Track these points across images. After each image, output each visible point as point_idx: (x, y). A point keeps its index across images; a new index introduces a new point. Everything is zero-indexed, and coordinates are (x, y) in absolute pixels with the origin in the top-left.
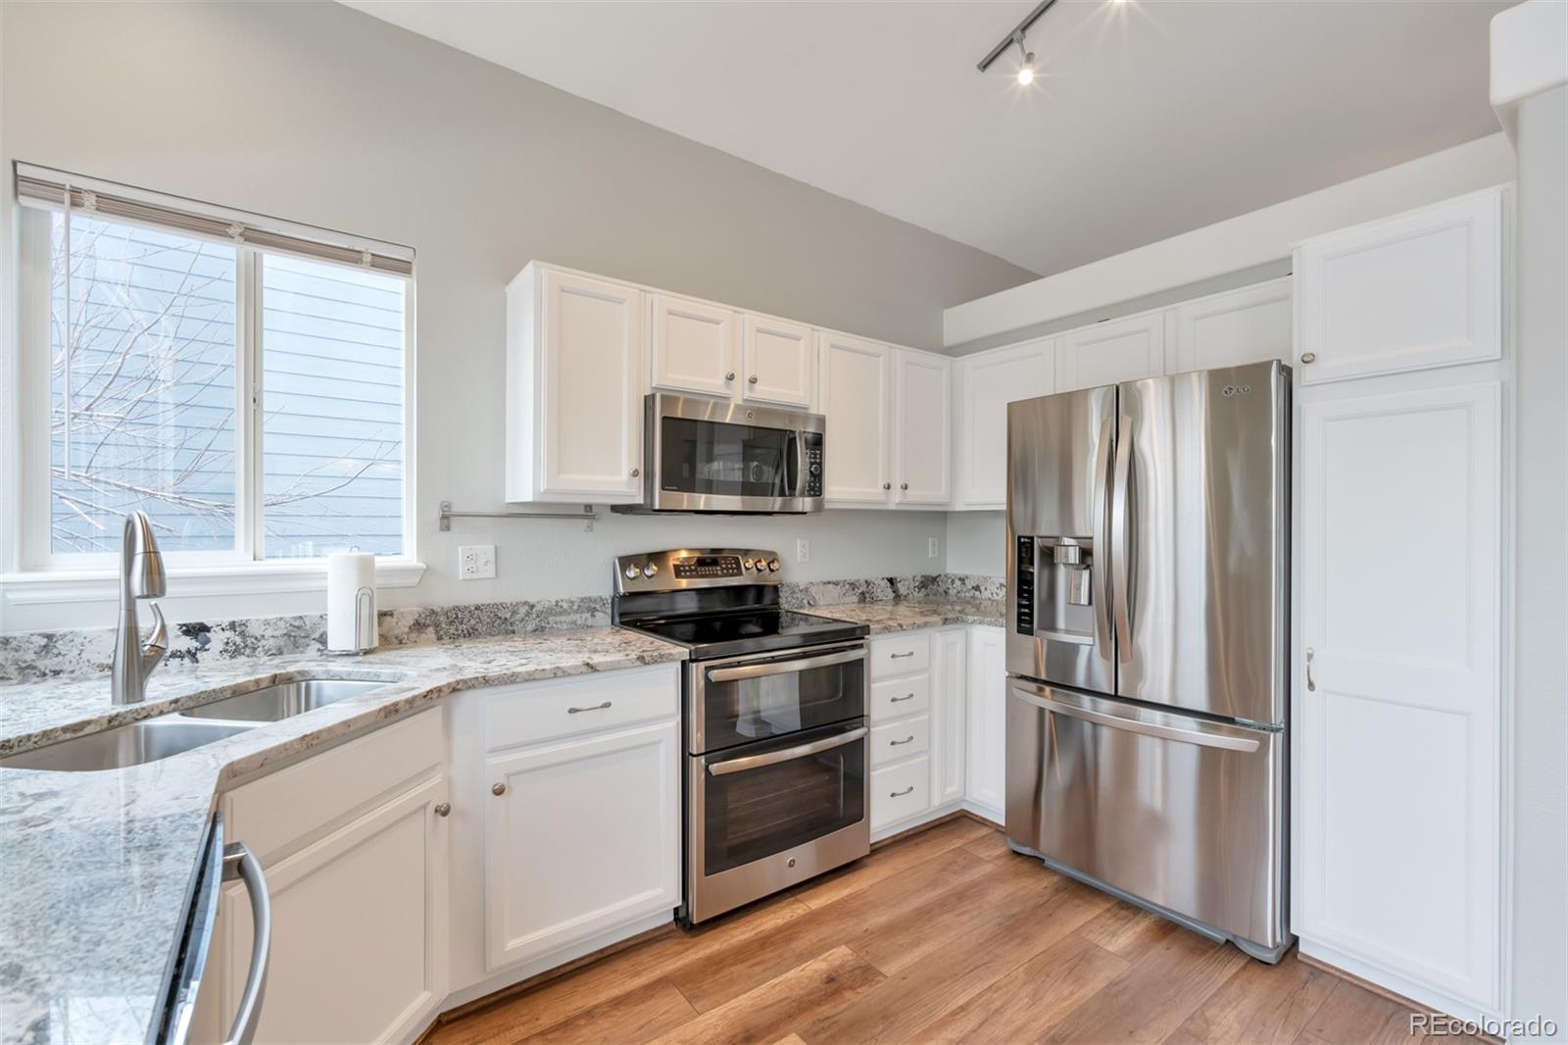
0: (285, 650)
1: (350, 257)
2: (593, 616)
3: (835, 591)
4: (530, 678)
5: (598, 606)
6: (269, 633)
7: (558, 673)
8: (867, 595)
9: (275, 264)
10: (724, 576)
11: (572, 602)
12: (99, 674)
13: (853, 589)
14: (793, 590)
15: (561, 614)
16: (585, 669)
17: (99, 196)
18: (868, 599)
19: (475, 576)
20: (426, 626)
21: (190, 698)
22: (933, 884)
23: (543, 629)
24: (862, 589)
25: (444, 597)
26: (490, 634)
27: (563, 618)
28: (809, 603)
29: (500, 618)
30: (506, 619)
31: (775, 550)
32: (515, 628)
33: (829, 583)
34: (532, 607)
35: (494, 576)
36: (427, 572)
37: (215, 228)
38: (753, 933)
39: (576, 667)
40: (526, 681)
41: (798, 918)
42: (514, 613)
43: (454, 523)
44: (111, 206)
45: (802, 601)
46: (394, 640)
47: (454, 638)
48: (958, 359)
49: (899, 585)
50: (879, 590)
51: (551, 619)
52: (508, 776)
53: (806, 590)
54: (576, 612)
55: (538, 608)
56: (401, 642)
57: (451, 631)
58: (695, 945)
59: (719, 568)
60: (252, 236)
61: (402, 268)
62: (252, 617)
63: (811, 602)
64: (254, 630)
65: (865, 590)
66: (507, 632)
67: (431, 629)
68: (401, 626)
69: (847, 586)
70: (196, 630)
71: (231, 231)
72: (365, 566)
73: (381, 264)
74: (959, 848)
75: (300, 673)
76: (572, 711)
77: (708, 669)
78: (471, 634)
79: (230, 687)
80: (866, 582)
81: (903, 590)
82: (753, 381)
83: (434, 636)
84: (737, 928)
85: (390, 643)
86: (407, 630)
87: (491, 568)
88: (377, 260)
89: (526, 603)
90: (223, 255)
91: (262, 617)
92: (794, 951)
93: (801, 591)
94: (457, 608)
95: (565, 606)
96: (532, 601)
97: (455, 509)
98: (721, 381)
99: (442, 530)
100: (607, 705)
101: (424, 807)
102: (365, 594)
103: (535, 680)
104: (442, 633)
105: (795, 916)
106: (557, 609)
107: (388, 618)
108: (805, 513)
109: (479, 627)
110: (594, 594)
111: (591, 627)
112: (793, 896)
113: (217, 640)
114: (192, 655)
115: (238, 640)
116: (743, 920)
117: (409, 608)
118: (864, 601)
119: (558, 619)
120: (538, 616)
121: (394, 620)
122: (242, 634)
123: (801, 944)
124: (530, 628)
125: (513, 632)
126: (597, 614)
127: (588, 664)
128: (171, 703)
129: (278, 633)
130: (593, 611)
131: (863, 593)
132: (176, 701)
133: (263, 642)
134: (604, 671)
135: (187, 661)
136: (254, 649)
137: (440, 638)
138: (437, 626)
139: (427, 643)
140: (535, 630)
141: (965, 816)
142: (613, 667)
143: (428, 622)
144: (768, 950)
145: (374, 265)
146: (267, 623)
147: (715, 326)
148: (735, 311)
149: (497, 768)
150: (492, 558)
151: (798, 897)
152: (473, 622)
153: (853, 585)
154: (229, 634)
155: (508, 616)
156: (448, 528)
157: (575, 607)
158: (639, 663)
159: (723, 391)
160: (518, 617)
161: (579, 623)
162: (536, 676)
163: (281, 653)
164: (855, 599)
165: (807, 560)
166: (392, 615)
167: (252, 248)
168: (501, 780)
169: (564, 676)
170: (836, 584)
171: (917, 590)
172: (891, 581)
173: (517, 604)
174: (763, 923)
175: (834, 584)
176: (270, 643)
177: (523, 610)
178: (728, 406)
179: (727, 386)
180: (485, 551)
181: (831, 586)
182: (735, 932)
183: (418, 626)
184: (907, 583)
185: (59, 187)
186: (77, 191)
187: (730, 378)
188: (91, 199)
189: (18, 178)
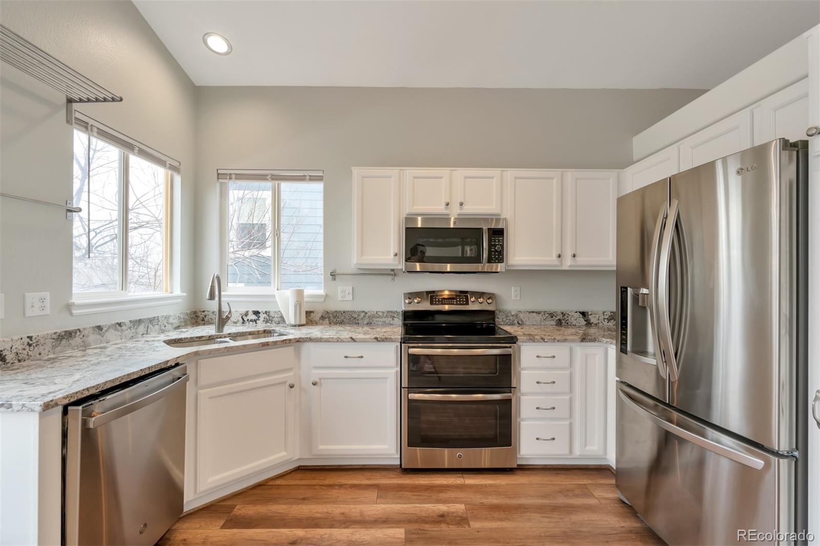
0: (281, 322)
1: (303, 178)
2: (393, 319)
3: (538, 318)
4: (327, 341)
5: (395, 316)
6: (276, 316)
7: (339, 340)
8: (563, 321)
9: (285, 186)
10: (457, 304)
11: (383, 312)
12: (233, 324)
13: (552, 317)
14: (507, 314)
15: (378, 317)
16: (350, 340)
17: (236, 174)
18: (563, 324)
19: (344, 299)
20: (325, 318)
21: (234, 333)
22: (545, 496)
23: (371, 323)
24: (558, 317)
25: (333, 307)
26: (349, 323)
27: (380, 319)
28: (518, 322)
29: (353, 317)
30: (355, 318)
31: (494, 293)
32: (359, 322)
33: (533, 312)
34: (366, 313)
35: (352, 299)
36: (327, 296)
37: (262, 178)
38: (428, 482)
39: (346, 338)
40: (326, 341)
41: (455, 484)
42: (359, 315)
43: (337, 277)
44: (239, 176)
45: (513, 322)
46: (314, 323)
47: (336, 324)
48: (625, 170)
49: (590, 316)
50: (572, 319)
51: (374, 319)
52: (320, 379)
53: (517, 315)
54: (386, 317)
55: (369, 314)
56: (317, 323)
57: (335, 321)
58: (401, 477)
59: (455, 301)
60: (275, 178)
61: (320, 179)
62: (271, 310)
63: (520, 322)
64: (272, 314)
65: (561, 318)
66: (356, 323)
67: (327, 319)
68: (316, 317)
69: (547, 315)
70: (256, 313)
71: (268, 177)
72: (300, 293)
73: (313, 179)
74: (585, 484)
75: (273, 330)
76: (346, 357)
77: (409, 347)
78: (341, 323)
79: (248, 332)
80: (562, 313)
81: (593, 320)
82: (461, 204)
83: (328, 322)
84: (424, 478)
85: (313, 324)
86: (318, 319)
87: (351, 296)
88: (311, 177)
89: (363, 312)
91: (274, 310)
92: (439, 497)
93: (513, 316)
94: (336, 312)
95: (380, 314)
96: (366, 311)
97: (338, 272)
98: (443, 206)
99: (332, 280)
100: (362, 357)
101: (285, 382)
102: (299, 304)
103: (329, 341)
104: (331, 321)
105: (455, 482)
106: (376, 315)
107: (312, 314)
108: (498, 272)
109: (345, 320)
110: (395, 309)
111: (392, 324)
112: (462, 474)
113: (262, 316)
114: (255, 321)
115: (267, 317)
116: (430, 476)
117: (319, 309)
118: (561, 324)
119: (377, 319)
120: (368, 318)
121: (314, 315)
122: (269, 315)
123: (443, 496)
124: (365, 322)
125: (358, 323)
126: (395, 319)
127: (351, 338)
128: (228, 334)
129: (278, 316)
130: (393, 317)
131: (560, 320)
132: (230, 334)
133: (274, 319)
134: (359, 342)
135: (254, 323)
136: (272, 321)
137: (330, 323)
138: (329, 318)
139: (326, 324)
140: (367, 324)
141: (609, 469)
142: (364, 341)
143: (326, 316)
144: (428, 492)
145: (310, 180)
146: (275, 312)
147: (440, 180)
148: (451, 170)
149: (316, 375)
150: (351, 291)
151: (464, 475)
152: (343, 318)
153: (552, 315)
154: (265, 315)
155: (356, 316)
156: (335, 279)
157: (385, 315)
158: (375, 340)
159: (445, 212)
160: (361, 317)
161: (386, 322)
162: (329, 340)
163: (279, 323)
164: (554, 323)
165: (518, 298)
166: (313, 313)
167: (276, 182)
168: (317, 380)
169: (341, 342)
170: (539, 313)
171: (606, 321)
172: (583, 314)
173: (360, 312)
174: (437, 480)
175: (536, 313)
176: (276, 319)
177: (362, 315)
178: (450, 219)
179: (446, 209)
180: (349, 289)
181: (535, 314)
182: (420, 479)
183: (323, 318)
184: (597, 316)
185: (226, 174)
186: (230, 174)
187: (447, 204)
188: (233, 176)
189: (218, 174)
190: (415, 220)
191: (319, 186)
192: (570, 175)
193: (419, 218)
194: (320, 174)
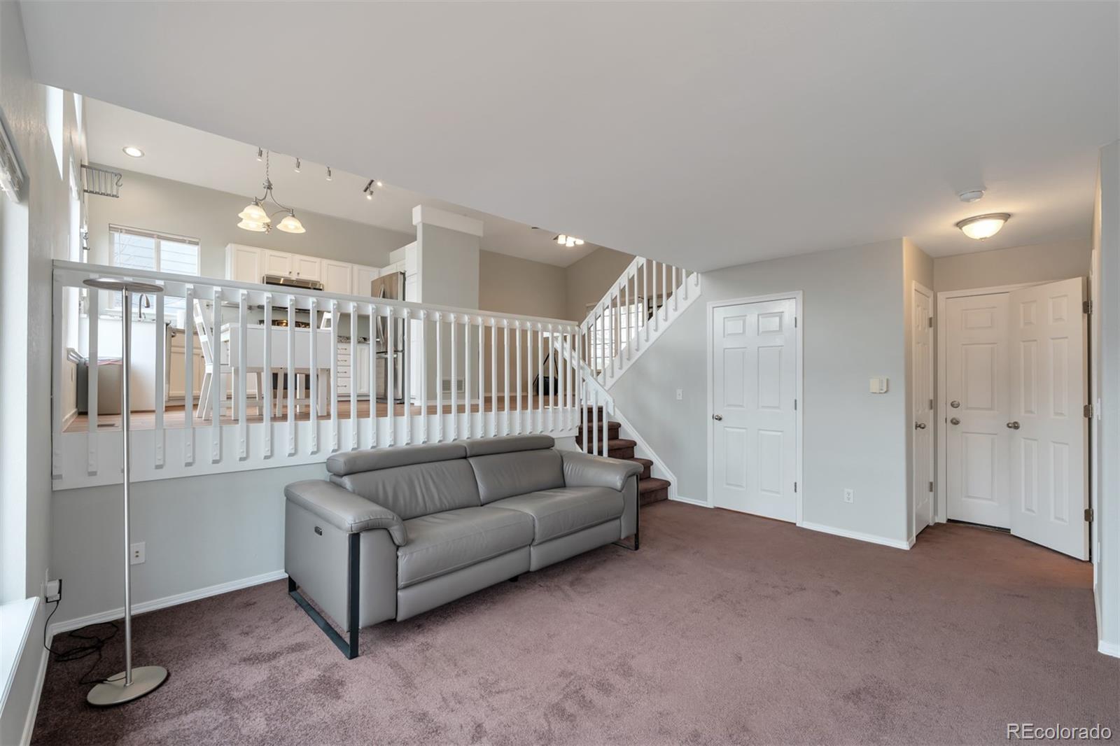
1: (183, 241)
9: (164, 243)
17: (126, 230)
37: (151, 236)
44: (129, 232)
60: (159, 237)
61: (197, 244)
71: (154, 236)
73: (190, 243)
82: (298, 274)
88: (190, 241)
90: (151, 242)
98: (288, 273)
145: (189, 243)
148: (292, 255)
167: (159, 240)
179: (290, 275)
185: (118, 228)
186: (121, 229)
187: (290, 273)
188: (124, 231)
189: (110, 227)
190: (280, 280)
191: (195, 250)
192: (356, 267)
193: (282, 279)
194: (197, 240)
